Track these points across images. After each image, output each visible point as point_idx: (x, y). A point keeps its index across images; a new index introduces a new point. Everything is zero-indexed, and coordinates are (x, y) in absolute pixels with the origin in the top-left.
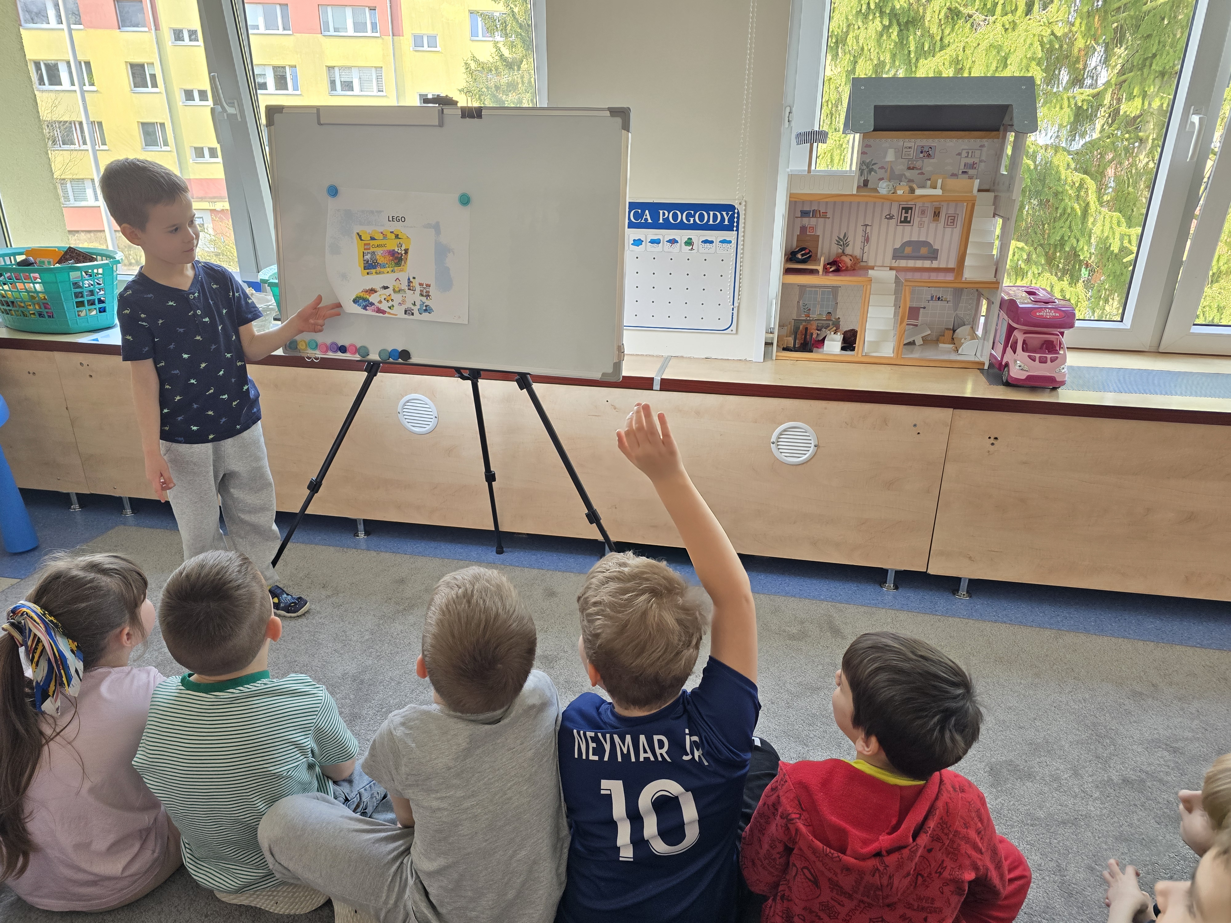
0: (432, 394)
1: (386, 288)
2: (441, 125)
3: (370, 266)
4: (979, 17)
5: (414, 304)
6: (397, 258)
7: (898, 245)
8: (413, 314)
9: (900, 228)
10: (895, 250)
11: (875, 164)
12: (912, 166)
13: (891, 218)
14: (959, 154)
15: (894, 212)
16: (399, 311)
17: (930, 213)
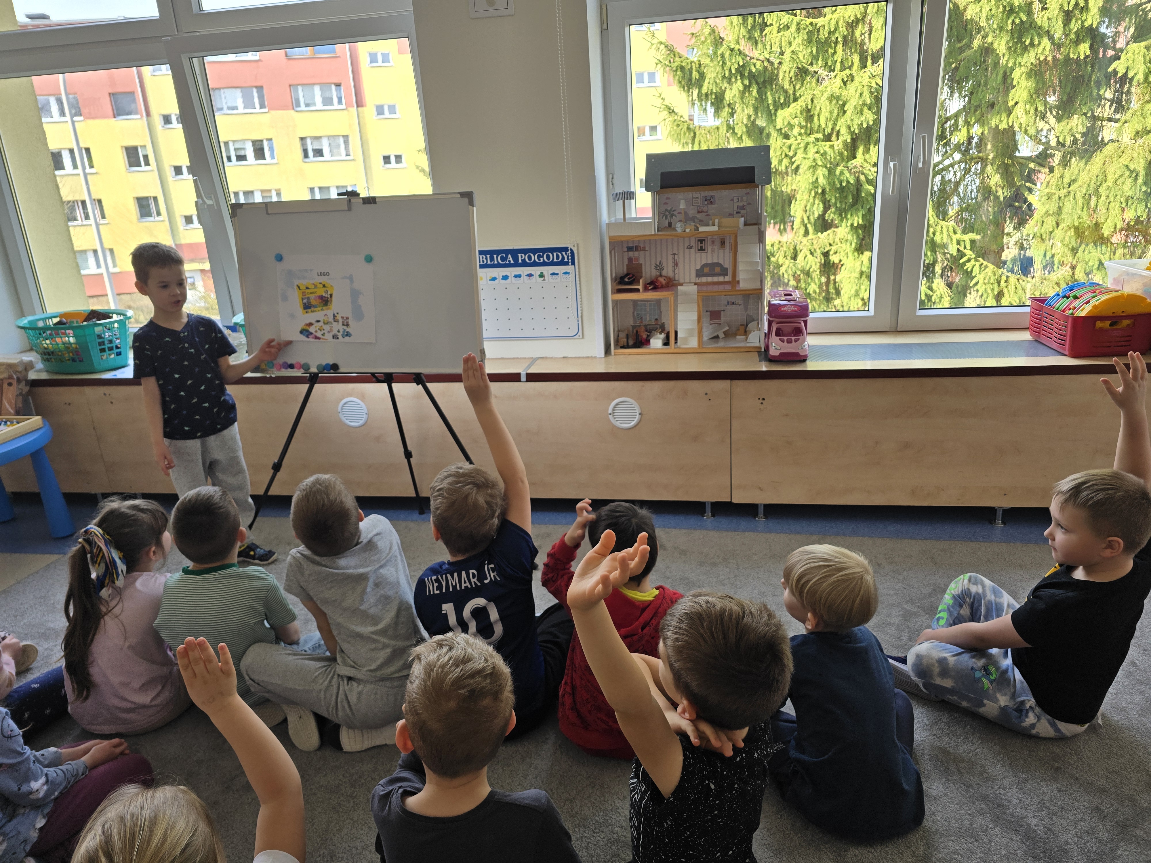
0: (362, 397)
1: (318, 321)
2: (350, 209)
3: (307, 307)
4: (823, 73)
5: (339, 331)
6: (324, 301)
7: (699, 267)
8: (338, 338)
9: (698, 255)
10: (697, 271)
11: (674, 211)
12: (700, 210)
13: (691, 248)
14: (732, 200)
15: (693, 243)
16: (329, 336)
17: (718, 243)
